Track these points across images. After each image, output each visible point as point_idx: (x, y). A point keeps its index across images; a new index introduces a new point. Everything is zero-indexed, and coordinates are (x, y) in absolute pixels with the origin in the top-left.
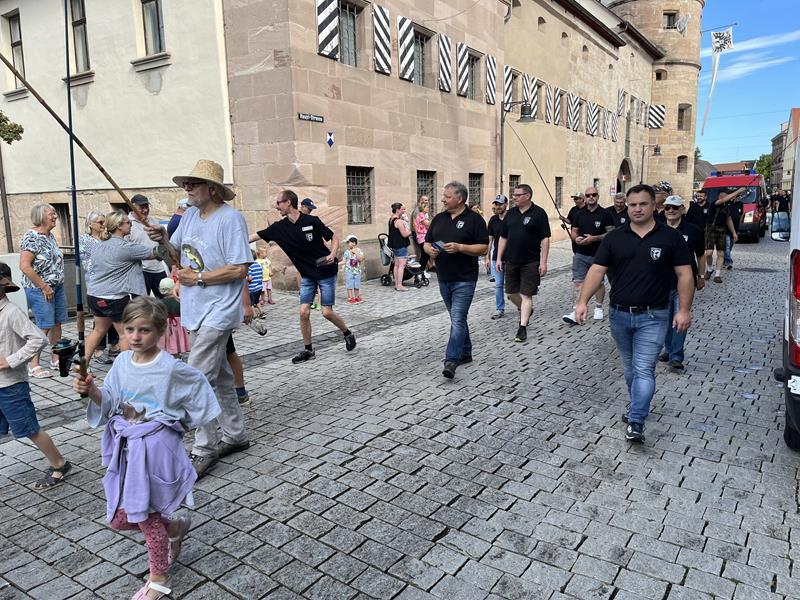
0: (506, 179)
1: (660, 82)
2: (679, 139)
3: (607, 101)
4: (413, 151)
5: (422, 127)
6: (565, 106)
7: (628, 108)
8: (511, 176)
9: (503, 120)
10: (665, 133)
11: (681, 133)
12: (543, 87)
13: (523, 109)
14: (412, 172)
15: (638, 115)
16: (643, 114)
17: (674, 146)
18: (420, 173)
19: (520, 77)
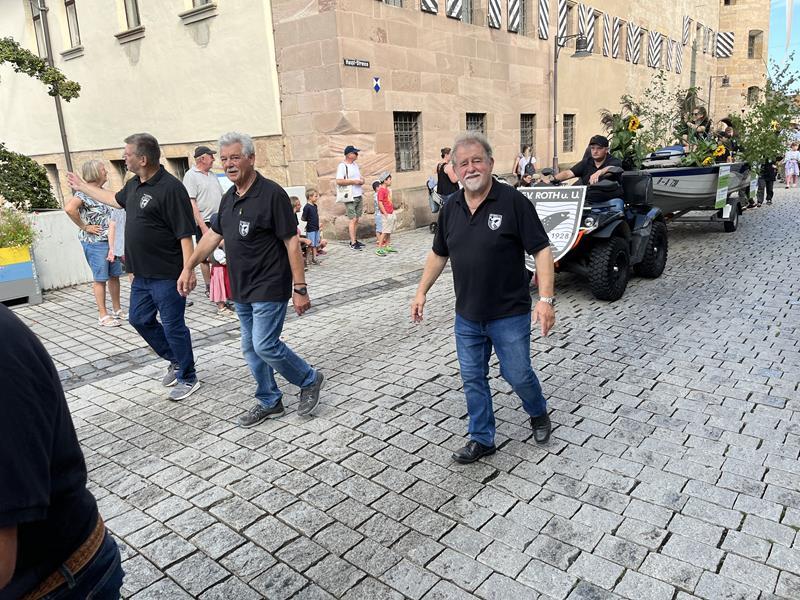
0: (560, 119)
1: (728, 7)
2: (750, 68)
3: (671, 30)
4: (461, 92)
5: (471, 68)
6: (624, 36)
7: (693, 36)
8: (565, 116)
9: (556, 56)
10: (734, 62)
11: (752, 62)
12: (601, 18)
13: (579, 43)
14: (461, 115)
15: (704, 44)
16: (710, 42)
17: (744, 76)
18: (469, 116)
19: (575, 8)
